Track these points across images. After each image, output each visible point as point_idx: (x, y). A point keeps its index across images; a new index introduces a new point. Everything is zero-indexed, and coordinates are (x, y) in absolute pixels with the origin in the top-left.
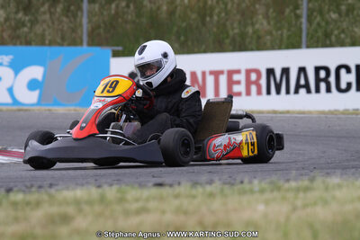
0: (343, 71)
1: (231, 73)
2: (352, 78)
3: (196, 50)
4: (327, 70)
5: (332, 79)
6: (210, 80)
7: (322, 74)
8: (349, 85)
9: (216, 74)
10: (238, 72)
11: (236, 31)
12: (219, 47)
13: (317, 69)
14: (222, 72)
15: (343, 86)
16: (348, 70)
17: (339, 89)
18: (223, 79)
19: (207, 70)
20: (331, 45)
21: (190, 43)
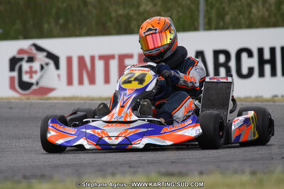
0: (244, 55)
1: (122, 58)
2: (254, 62)
3: (77, 33)
4: (227, 54)
5: (233, 64)
6: (100, 65)
7: (222, 58)
8: (251, 70)
9: (106, 59)
10: (131, 56)
11: (121, 12)
12: (103, 29)
13: (216, 53)
14: (112, 57)
15: (245, 71)
16: (250, 54)
17: (240, 75)
18: (114, 64)
19: (97, 54)
20: (225, 27)
21: (70, 25)
